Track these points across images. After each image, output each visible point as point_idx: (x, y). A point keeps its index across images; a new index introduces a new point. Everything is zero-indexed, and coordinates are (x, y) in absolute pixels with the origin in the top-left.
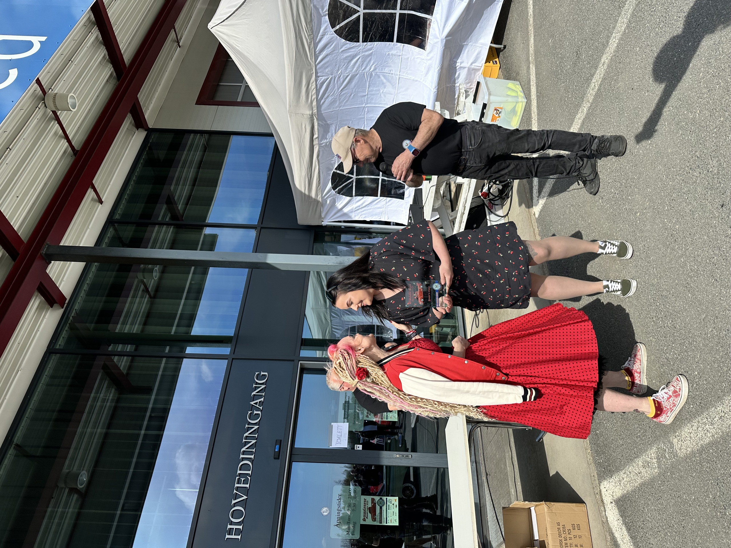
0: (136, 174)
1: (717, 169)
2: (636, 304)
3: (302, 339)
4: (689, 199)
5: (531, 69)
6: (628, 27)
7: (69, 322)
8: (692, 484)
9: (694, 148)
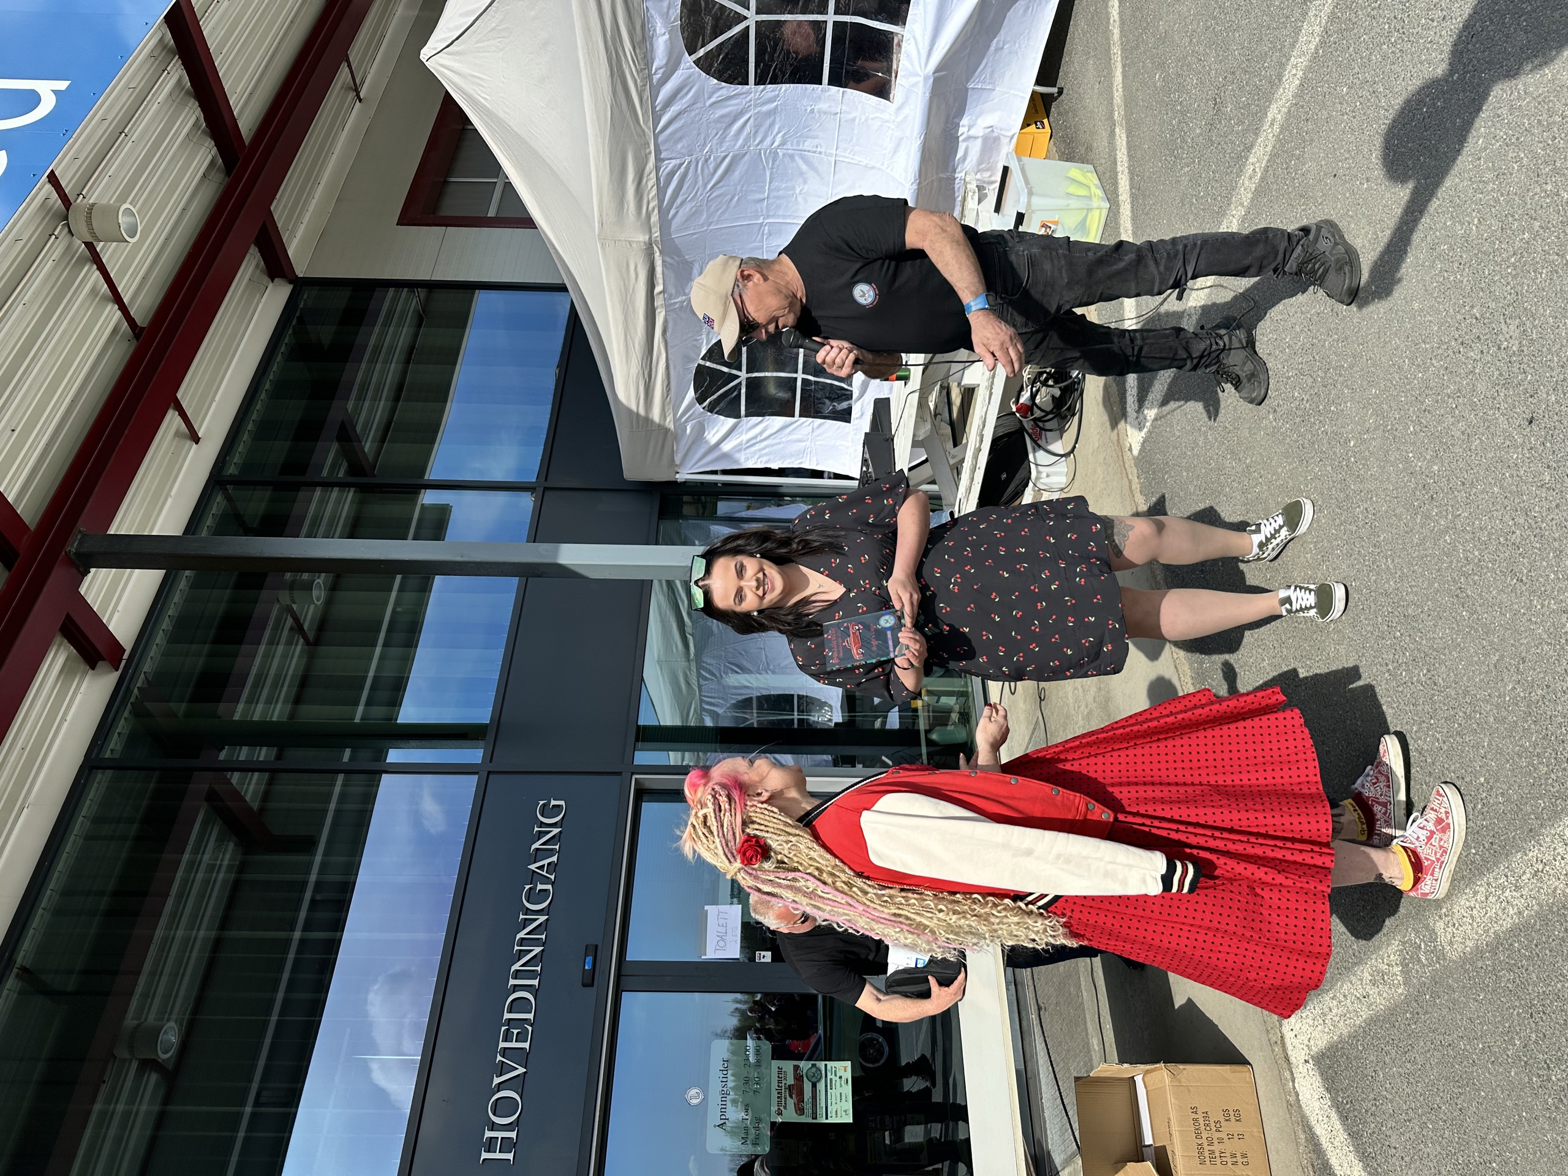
0: (271, 377)
1: (1517, 342)
2: (1351, 635)
3: (638, 727)
4: (1459, 408)
5: (1117, 137)
6: (1322, 43)
7: (132, 700)
8: (1478, 1016)
9: (1468, 300)
